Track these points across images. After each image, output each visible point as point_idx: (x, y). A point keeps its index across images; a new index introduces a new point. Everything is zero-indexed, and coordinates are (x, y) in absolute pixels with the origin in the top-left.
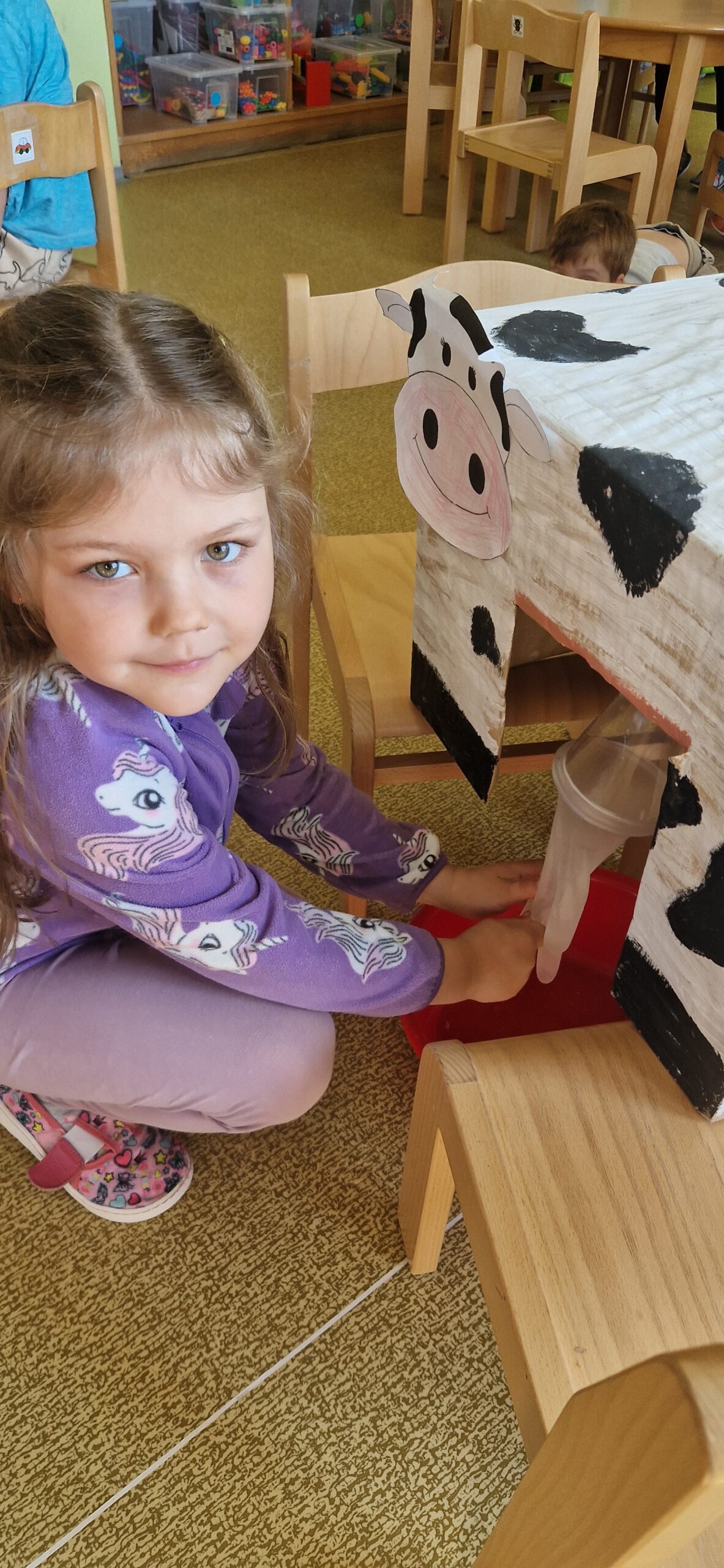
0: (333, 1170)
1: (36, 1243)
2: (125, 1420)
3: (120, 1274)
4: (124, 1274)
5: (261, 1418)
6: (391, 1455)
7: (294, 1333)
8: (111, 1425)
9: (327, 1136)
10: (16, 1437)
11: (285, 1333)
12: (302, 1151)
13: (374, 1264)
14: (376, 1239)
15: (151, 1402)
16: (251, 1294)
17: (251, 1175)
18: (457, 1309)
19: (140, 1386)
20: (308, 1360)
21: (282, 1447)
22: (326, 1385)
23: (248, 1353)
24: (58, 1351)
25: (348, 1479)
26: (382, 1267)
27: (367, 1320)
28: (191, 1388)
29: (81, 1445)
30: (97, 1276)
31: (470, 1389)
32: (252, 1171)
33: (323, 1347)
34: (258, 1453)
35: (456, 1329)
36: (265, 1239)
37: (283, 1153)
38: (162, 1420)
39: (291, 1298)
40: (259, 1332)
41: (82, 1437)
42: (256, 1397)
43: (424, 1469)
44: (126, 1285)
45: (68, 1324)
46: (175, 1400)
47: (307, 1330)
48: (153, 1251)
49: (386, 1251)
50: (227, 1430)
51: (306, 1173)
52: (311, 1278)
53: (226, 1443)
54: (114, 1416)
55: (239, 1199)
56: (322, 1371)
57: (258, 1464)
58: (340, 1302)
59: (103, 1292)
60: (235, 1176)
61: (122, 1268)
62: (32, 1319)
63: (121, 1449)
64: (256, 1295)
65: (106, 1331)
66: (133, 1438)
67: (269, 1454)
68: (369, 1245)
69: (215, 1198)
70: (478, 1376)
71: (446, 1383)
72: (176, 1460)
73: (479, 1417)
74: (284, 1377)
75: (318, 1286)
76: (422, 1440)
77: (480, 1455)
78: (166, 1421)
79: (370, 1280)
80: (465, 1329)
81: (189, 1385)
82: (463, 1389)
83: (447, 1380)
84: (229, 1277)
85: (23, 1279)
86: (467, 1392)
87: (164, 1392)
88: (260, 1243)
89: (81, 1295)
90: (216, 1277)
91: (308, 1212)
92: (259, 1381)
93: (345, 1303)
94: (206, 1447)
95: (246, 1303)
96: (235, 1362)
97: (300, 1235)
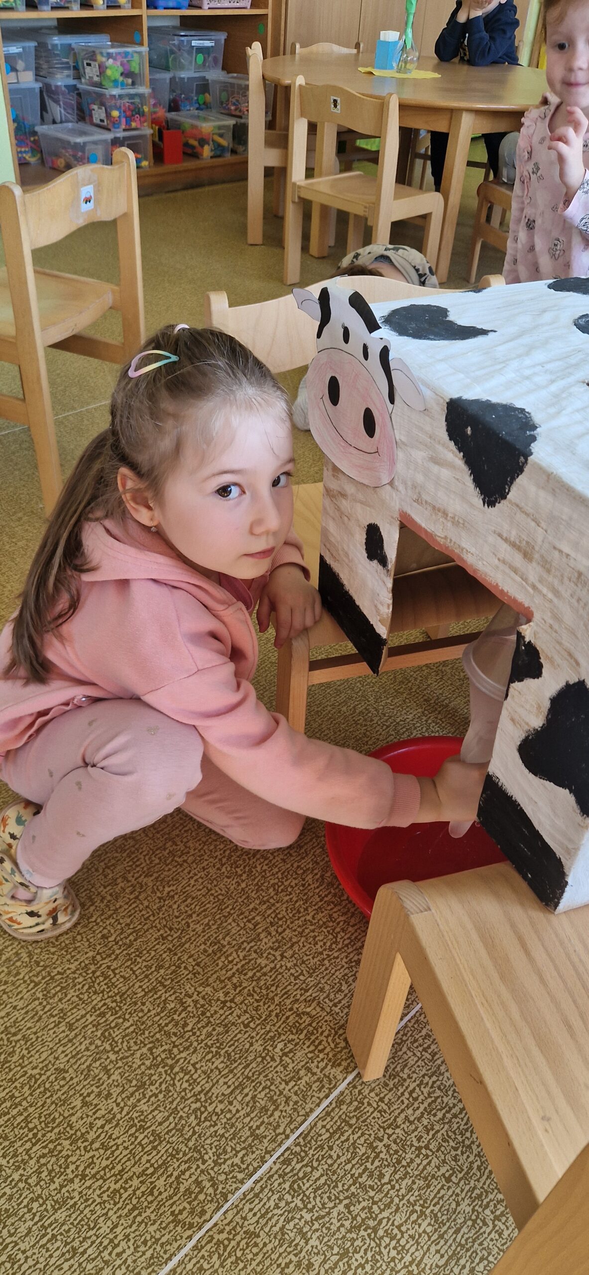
0: (288, 1002)
1: (47, 1085)
2: (141, 1229)
3: (122, 1104)
4: (126, 1105)
5: (255, 1215)
6: (365, 1234)
7: (273, 1140)
8: (129, 1235)
9: (280, 973)
10: (49, 1253)
11: (265, 1141)
12: (261, 988)
13: (331, 1076)
14: (331, 1055)
15: (161, 1211)
16: (234, 1111)
17: (221, 1012)
18: (403, 1107)
19: (150, 1198)
20: (287, 1162)
21: (275, 1238)
22: (305, 1181)
23: (237, 1160)
24: (76, 1176)
25: (333, 1258)
26: (338, 1078)
27: (332, 1123)
28: (193, 1196)
29: (106, 1254)
30: (103, 1108)
31: (422, 1172)
32: (222, 1008)
33: (298, 1149)
34: (256, 1245)
35: (404, 1123)
36: (240, 1064)
37: (246, 991)
38: (172, 1226)
39: (267, 1111)
40: (244, 1142)
41: (105, 1248)
42: (248, 1197)
43: (393, 1243)
44: (128, 1113)
45: (83, 1152)
46: (181, 1207)
47: (283, 1136)
48: (148, 1083)
49: (339, 1065)
50: (228, 1228)
51: (266, 1006)
52: (281, 1093)
53: (228, 1239)
54: (131, 1227)
55: (214, 1033)
56: (300, 1170)
57: (257, 1254)
58: (308, 1110)
59: (109, 1121)
60: (208, 1014)
61: (123, 1100)
62: (51, 1151)
63: (140, 1254)
64: (238, 1111)
65: (117, 1153)
66: (149, 1244)
67: (265, 1245)
68: (326, 1061)
69: (194, 1034)
70: (427, 1161)
71: (402, 1169)
72: (188, 1258)
73: (432, 1195)
74: (269, 1179)
75: (288, 1099)
76: (389, 1219)
77: (437, 1226)
78: (175, 1226)
79: (330, 1089)
80: (411, 1123)
81: (191, 1193)
82: (416, 1173)
83: (403, 1166)
84: (214, 1098)
85: (40, 1117)
86: (419, 1175)
87: (171, 1202)
88: (236, 1068)
89: (91, 1125)
90: (203, 1099)
91: (272, 1038)
92: (249, 1184)
93: (312, 1110)
94: (212, 1244)
95: (230, 1119)
96: (227, 1170)
97: (268, 1058)
